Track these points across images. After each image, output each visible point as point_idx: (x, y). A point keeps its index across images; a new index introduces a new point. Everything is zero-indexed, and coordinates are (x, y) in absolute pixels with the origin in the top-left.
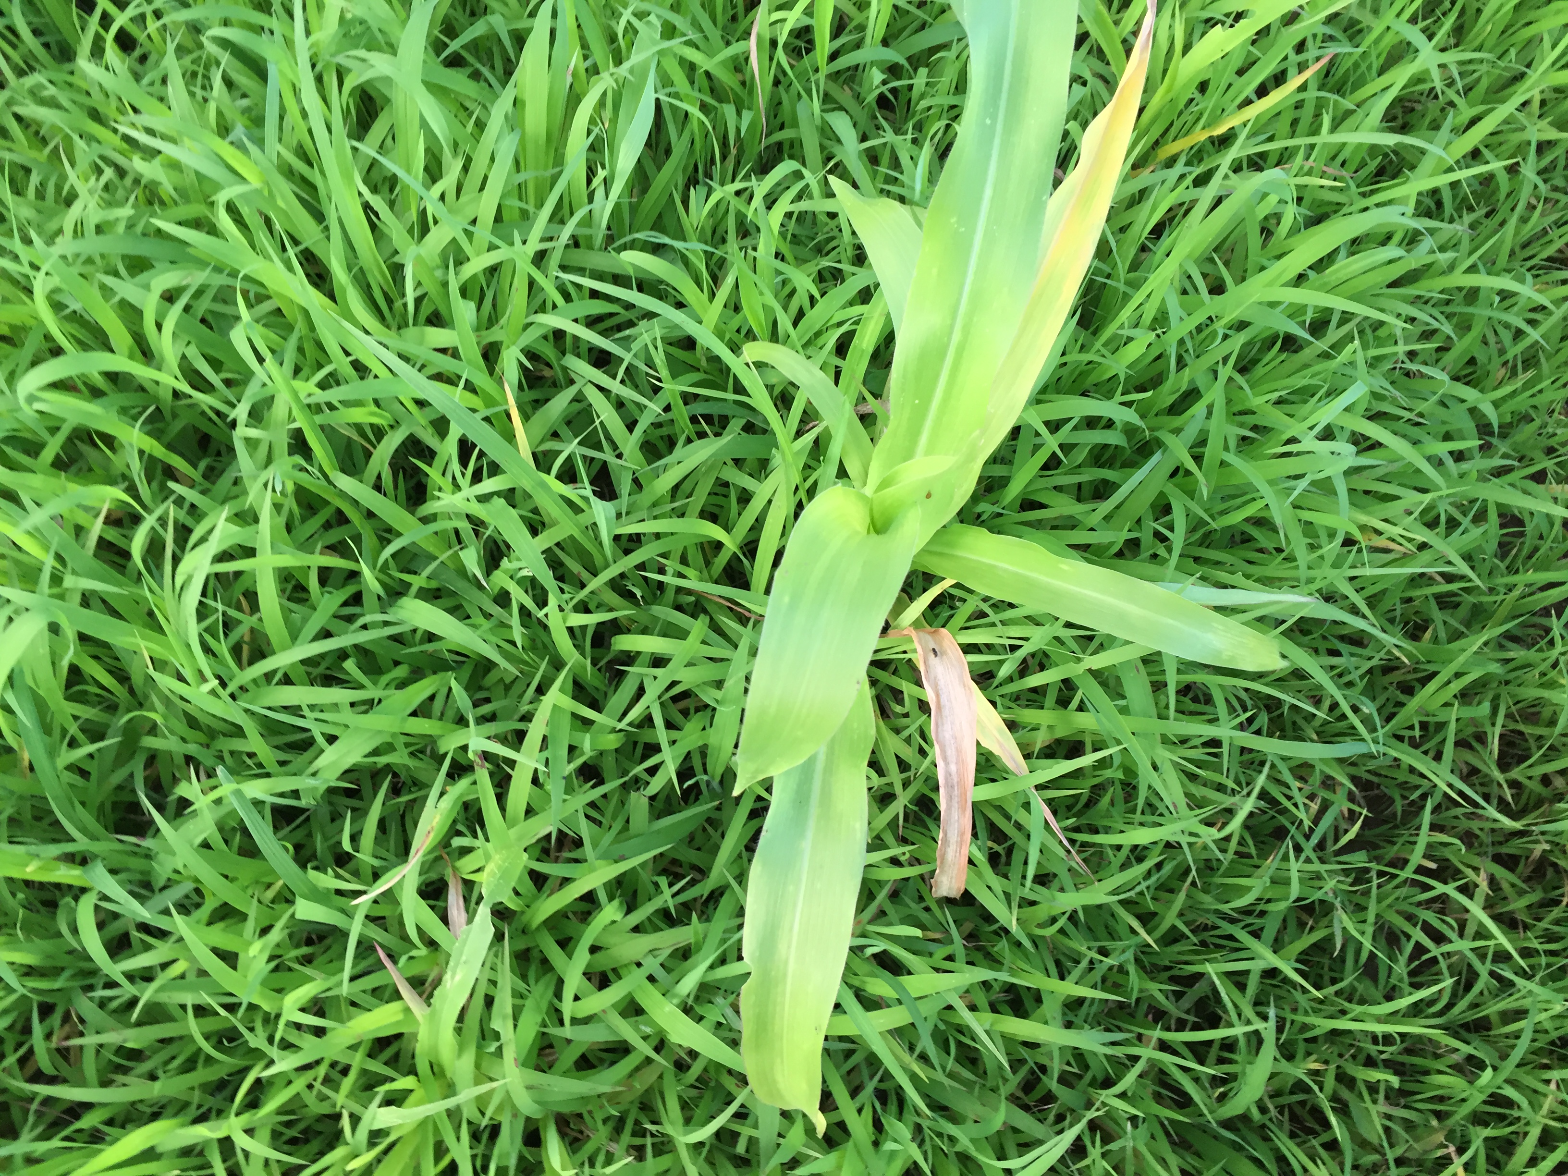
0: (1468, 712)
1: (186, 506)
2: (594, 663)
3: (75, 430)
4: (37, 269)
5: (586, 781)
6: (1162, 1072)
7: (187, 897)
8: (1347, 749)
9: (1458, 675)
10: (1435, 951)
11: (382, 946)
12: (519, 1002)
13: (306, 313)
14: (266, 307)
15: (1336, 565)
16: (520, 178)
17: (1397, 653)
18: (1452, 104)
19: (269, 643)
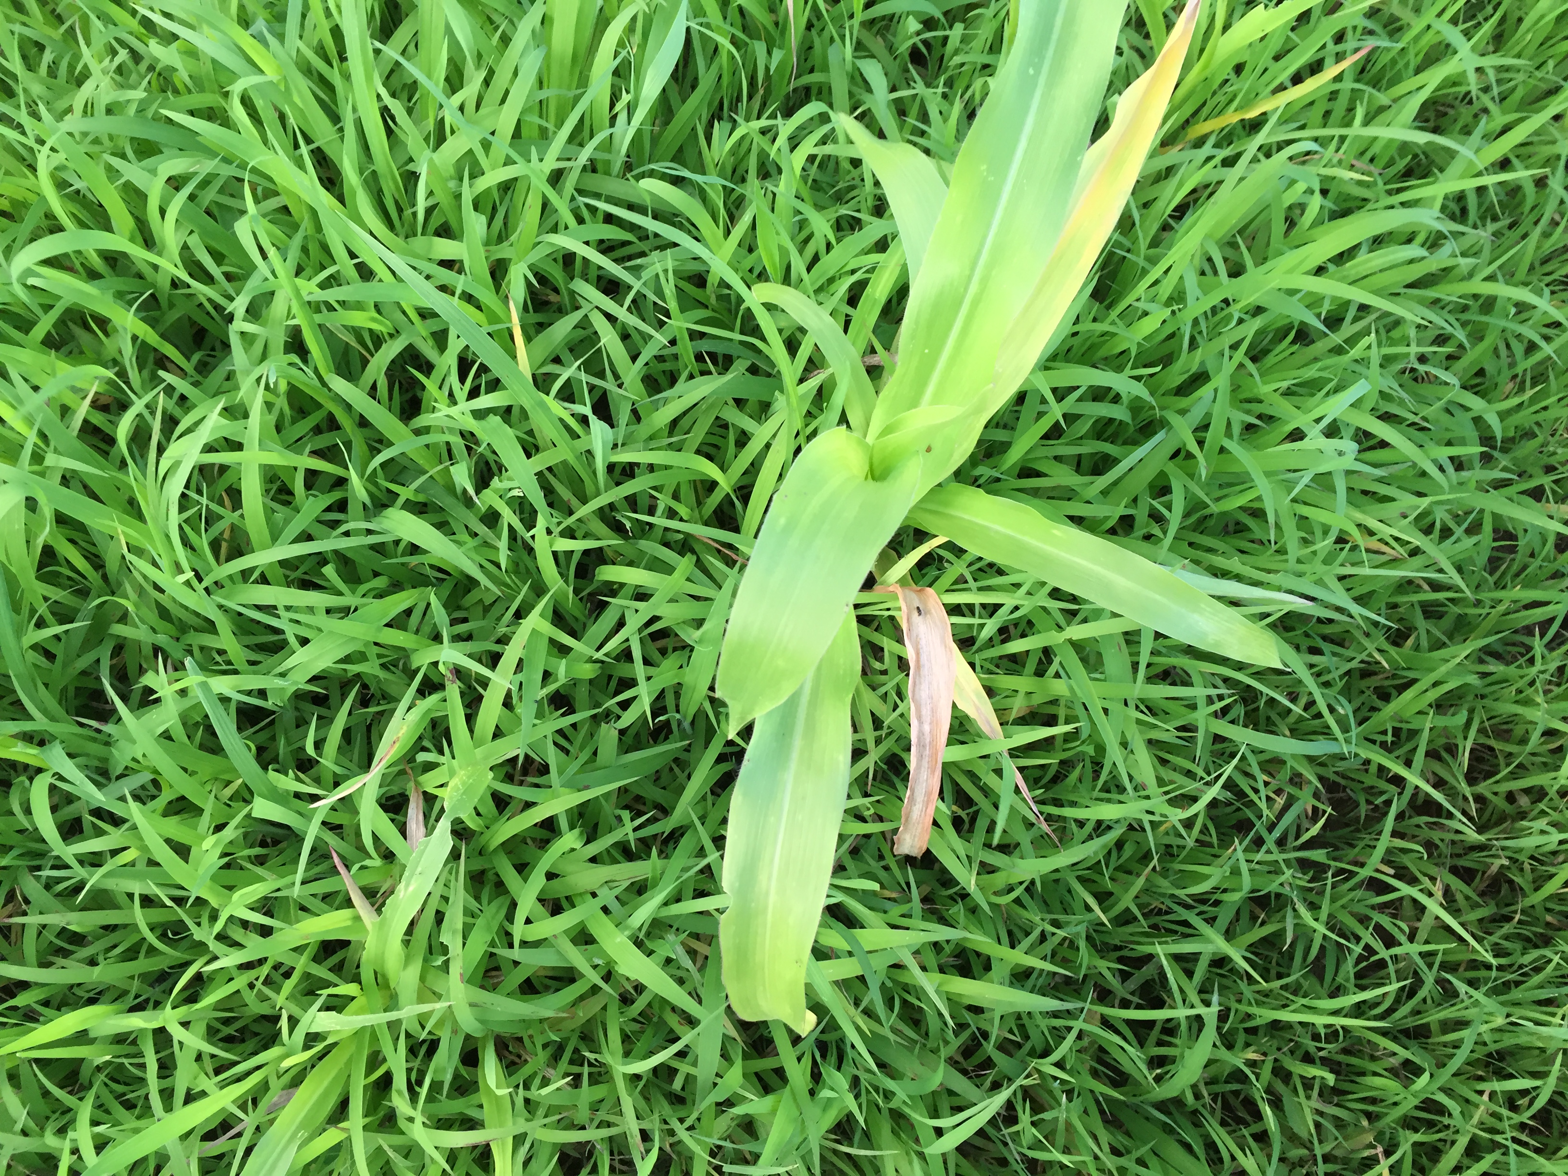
0: (1443, 721)
1: (176, 396)
2: (576, 592)
3: (68, 311)
4: (42, 142)
5: (557, 709)
6: (1101, 1049)
7: (143, 787)
8: (1319, 747)
9: (1435, 684)
10: (1384, 953)
11: (339, 854)
12: (470, 920)
13: (314, 213)
14: (273, 203)
15: (1326, 562)
16: (543, 95)
17: (1378, 657)
18: (1485, 111)
19: (248, 542)
